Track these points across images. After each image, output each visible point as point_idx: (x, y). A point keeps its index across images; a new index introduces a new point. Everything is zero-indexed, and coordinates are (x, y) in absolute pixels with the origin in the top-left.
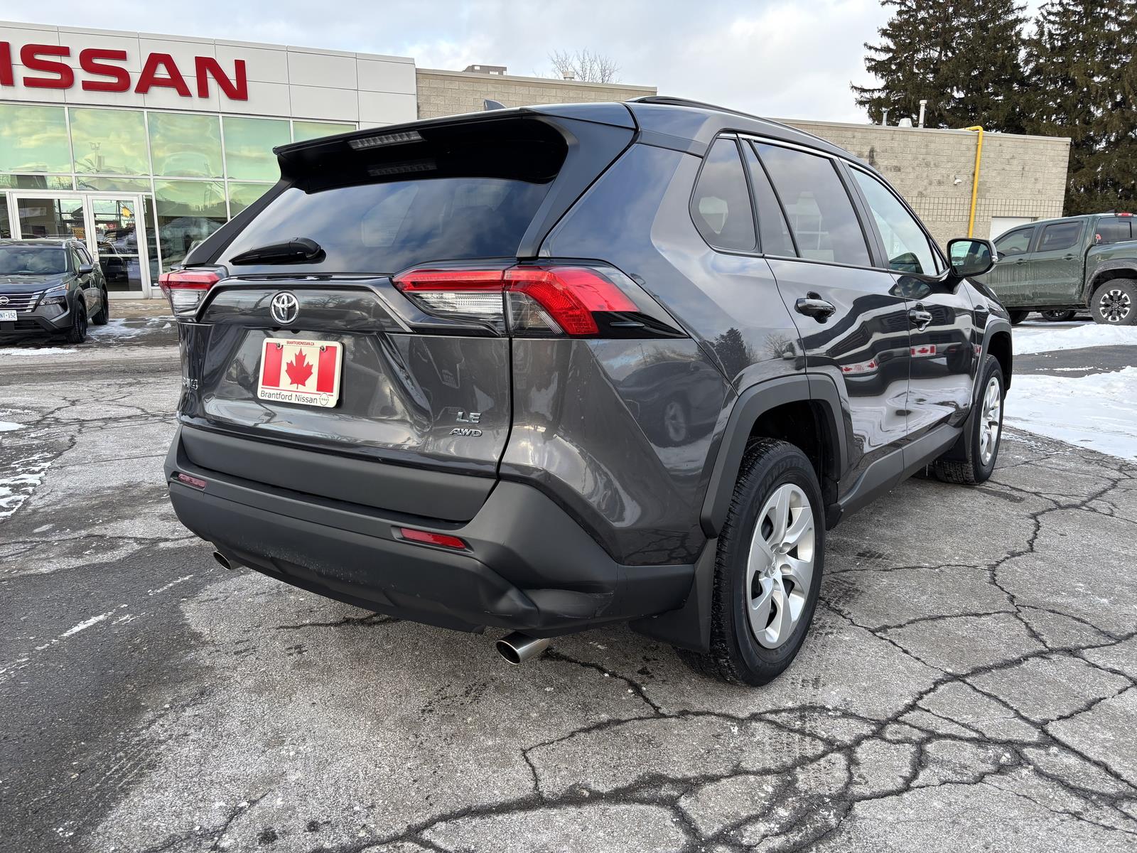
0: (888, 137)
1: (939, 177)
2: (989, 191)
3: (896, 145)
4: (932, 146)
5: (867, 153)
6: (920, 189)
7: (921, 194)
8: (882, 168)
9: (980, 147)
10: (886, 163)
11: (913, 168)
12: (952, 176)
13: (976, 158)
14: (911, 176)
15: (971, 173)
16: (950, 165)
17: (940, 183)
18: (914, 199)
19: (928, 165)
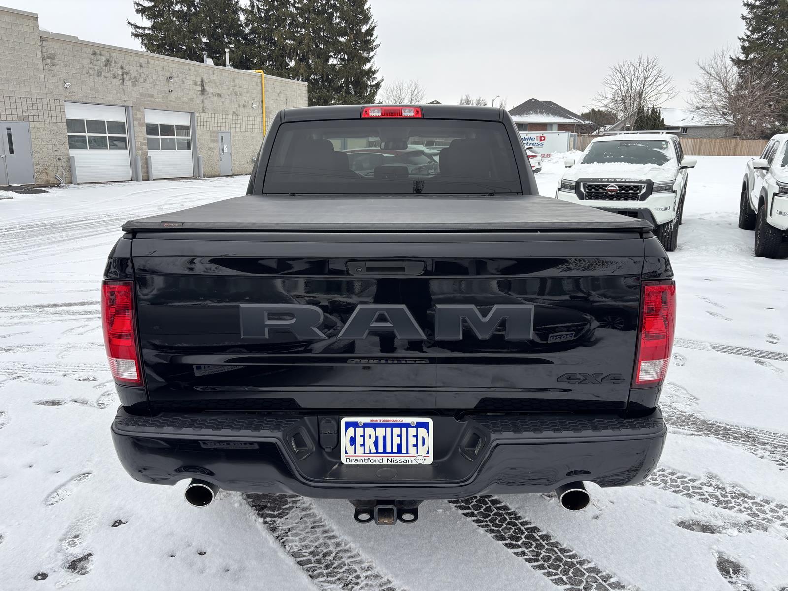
0: (211, 73)
1: (243, 103)
2: (271, 114)
3: (216, 79)
4: (237, 81)
5: (199, 83)
6: (235, 110)
7: (235, 113)
8: (210, 95)
9: (263, 84)
10: (211, 91)
11: (228, 95)
12: (250, 103)
13: (262, 91)
14: (228, 101)
15: (260, 101)
16: (248, 95)
17: (244, 106)
18: (231, 116)
19: (236, 93)
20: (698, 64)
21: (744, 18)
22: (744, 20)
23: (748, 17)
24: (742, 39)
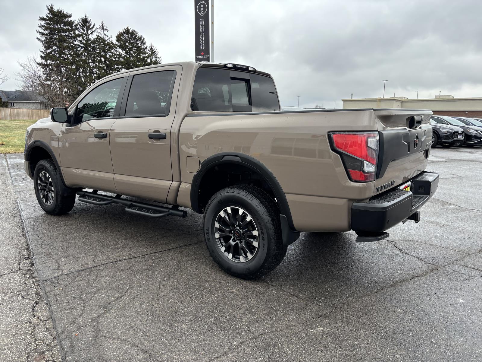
20: (19, 63)
21: (39, 40)
22: (39, 41)
23: (41, 39)
24: (42, 51)
